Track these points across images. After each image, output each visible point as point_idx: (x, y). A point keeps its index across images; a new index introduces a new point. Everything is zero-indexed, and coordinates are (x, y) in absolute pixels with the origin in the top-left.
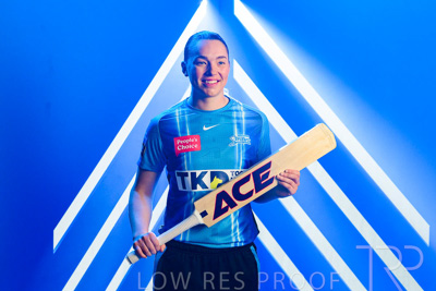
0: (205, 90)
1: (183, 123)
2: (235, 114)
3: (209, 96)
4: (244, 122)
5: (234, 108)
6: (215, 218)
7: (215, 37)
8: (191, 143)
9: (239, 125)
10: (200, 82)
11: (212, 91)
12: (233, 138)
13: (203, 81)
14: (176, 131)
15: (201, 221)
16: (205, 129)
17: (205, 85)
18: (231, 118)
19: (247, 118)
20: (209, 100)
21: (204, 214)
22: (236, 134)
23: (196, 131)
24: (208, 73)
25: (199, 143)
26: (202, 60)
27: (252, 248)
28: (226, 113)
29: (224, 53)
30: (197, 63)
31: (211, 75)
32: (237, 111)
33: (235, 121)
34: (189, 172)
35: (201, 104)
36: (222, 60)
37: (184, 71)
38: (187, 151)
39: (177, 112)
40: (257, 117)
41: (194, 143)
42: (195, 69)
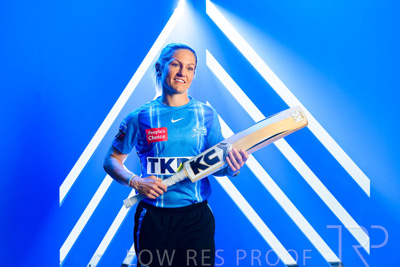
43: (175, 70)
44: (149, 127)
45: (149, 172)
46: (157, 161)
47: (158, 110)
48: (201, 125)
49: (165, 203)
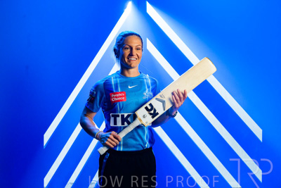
43: (127, 52)
44: (112, 92)
45: (112, 124)
46: (118, 116)
47: (118, 80)
48: (149, 91)
49: (123, 147)
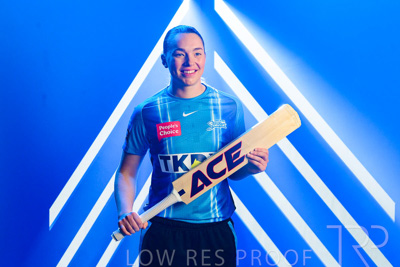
0: (184, 80)
1: (164, 111)
2: (211, 101)
3: (188, 85)
4: (220, 107)
5: (210, 95)
6: (192, 196)
7: (191, 30)
8: (172, 129)
9: (216, 111)
10: (179, 73)
11: (191, 80)
12: (211, 123)
13: (182, 71)
14: (158, 118)
15: (179, 199)
16: (184, 115)
17: (184, 75)
18: (208, 104)
19: (222, 104)
20: (188, 88)
21: (182, 193)
22: (213, 119)
23: (177, 118)
24: (186, 64)
25: (180, 128)
26: (180, 52)
27: (229, 223)
28: (204, 100)
29: (199, 45)
30: (175, 55)
31: (189, 65)
32: (213, 98)
33: (212, 107)
34: (171, 156)
35: (180, 92)
36: (198, 51)
37: (164, 62)
38: (168, 136)
39: (159, 100)
40: (231, 103)
41: (176, 129)
42: (174, 61)
